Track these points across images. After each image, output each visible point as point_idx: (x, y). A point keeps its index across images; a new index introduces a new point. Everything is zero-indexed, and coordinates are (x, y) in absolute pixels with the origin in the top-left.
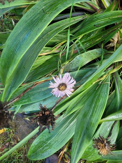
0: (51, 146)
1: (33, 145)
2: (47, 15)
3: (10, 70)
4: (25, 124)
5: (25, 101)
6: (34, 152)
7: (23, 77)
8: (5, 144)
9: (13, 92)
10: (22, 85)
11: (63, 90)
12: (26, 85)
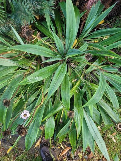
0: (32, 138)
1: (25, 142)
2: (10, 93)
3: (4, 116)
4: (22, 139)
5: (15, 126)
6: (28, 146)
7: (10, 116)
8: (15, 155)
9: (8, 125)
10: (11, 120)
11: (25, 116)
12: (13, 119)
